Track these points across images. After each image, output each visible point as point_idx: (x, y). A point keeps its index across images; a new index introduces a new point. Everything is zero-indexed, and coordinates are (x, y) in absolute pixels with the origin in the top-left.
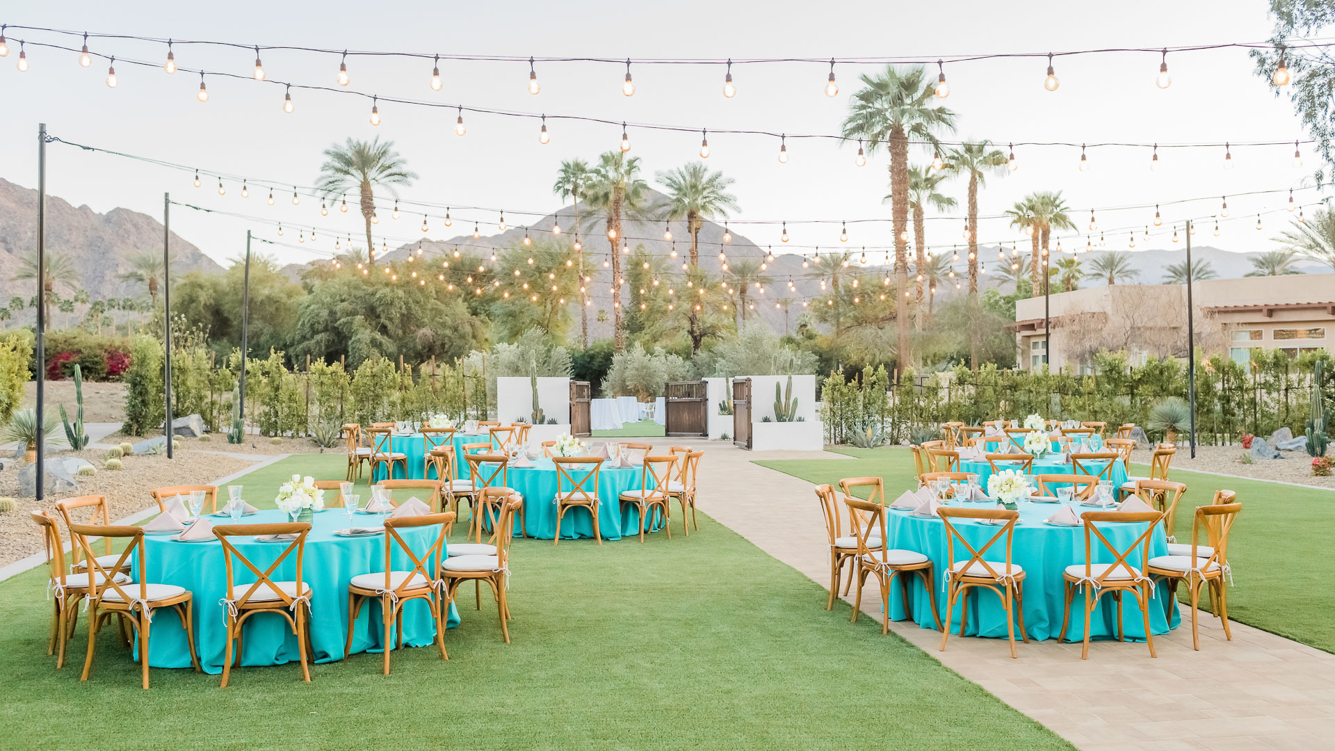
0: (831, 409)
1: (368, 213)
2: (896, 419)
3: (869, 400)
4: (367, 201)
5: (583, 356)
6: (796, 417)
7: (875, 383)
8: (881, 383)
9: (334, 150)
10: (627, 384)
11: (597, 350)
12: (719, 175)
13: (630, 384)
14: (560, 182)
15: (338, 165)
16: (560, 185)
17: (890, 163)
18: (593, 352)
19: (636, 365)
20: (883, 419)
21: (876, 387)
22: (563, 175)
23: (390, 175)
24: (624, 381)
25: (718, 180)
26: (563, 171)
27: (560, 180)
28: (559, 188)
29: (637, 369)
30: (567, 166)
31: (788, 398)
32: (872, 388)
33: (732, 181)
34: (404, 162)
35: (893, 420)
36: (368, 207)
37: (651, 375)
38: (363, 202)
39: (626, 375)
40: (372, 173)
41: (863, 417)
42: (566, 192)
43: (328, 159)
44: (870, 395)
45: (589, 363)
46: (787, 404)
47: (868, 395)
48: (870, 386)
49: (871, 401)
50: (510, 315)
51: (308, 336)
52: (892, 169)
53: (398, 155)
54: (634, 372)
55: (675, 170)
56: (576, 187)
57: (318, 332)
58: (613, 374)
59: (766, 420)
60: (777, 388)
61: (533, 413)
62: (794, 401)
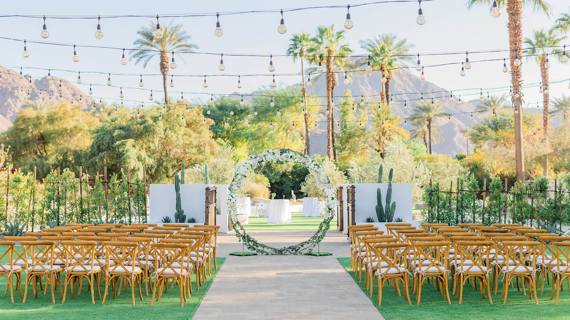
1: (165, 72)
4: (164, 63)
6: (395, 217)
9: (142, 30)
12: (404, 41)
14: (291, 48)
15: (145, 40)
16: (291, 50)
17: (508, 21)
22: (293, 43)
23: (180, 46)
25: (404, 45)
26: (293, 40)
27: (291, 46)
28: (290, 52)
31: (388, 201)
34: (189, 37)
36: (165, 68)
38: (161, 64)
42: (295, 55)
43: (140, 37)
44: (462, 200)
46: (387, 207)
51: (96, 153)
52: (509, 26)
53: (185, 33)
55: (373, 39)
56: (302, 51)
57: (103, 151)
59: (369, 220)
60: (378, 193)
61: (176, 213)
62: (392, 205)
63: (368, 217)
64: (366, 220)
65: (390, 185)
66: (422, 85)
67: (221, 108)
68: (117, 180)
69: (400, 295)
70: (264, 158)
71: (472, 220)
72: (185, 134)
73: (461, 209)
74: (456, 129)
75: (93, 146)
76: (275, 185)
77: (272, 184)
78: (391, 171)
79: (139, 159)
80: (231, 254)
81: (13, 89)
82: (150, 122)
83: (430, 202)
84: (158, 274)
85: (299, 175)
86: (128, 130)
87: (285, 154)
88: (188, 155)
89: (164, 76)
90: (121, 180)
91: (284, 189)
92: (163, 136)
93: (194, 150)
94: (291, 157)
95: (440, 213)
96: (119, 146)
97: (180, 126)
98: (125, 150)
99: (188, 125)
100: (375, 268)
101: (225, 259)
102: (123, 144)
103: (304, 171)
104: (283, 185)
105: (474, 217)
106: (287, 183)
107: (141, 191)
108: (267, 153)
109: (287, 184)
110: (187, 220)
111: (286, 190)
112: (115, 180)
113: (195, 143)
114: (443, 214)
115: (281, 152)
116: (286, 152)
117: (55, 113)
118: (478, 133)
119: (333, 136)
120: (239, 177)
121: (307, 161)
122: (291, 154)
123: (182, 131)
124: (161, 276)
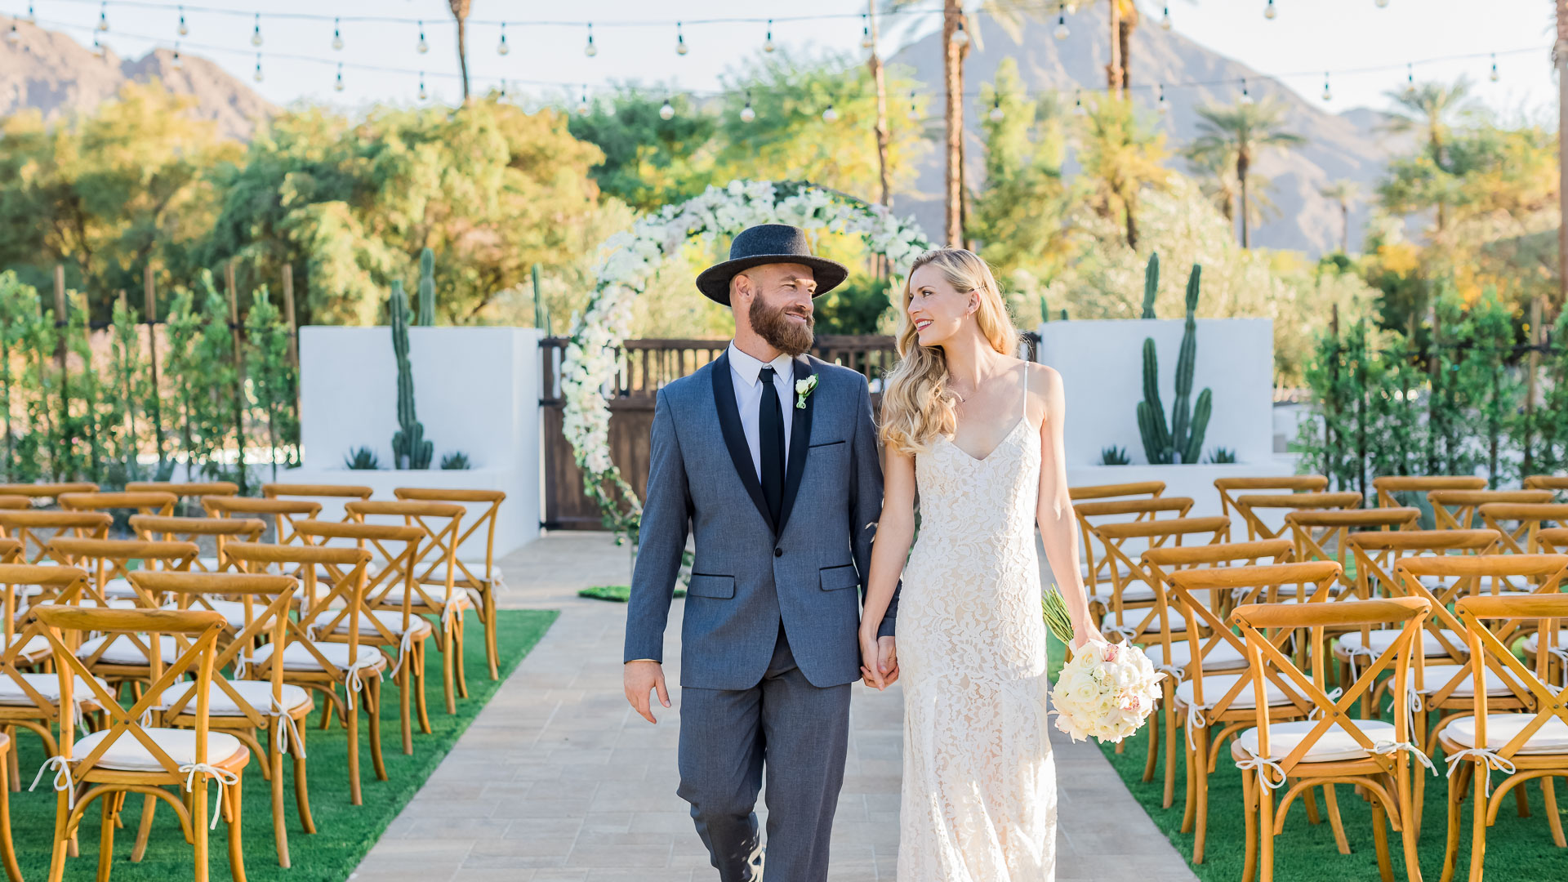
0: (1329, 424)
2: (1534, 453)
3: (1450, 396)
6: (1208, 448)
7: (1468, 343)
8: (1490, 342)
20: (1493, 452)
21: (1473, 354)
31: (1183, 385)
32: (1460, 358)
35: (1528, 457)
41: (1430, 451)
44: (1454, 381)
46: (1181, 410)
47: (1446, 379)
48: (1453, 353)
49: (1457, 398)
59: (1112, 458)
60: (1145, 356)
61: (397, 436)
62: (1200, 400)
63: (1108, 446)
64: (1099, 457)
65: (1191, 327)
66: (1210, 65)
67: (631, 117)
68: (191, 314)
69: (1345, 849)
70: (709, 218)
71: (1487, 455)
72: (507, 188)
73: (1448, 414)
74: (1305, 189)
75: (220, 225)
78: (1196, 272)
79: (362, 261)
80: (584, 595)
81: (64, 84)
82: (396, 147)
83: (1333, 390)
84: (73, 766)
86: (329, 174)
87: (791, 201)
88: (514, 251)
89: (460, 22)
90: (205, 315)
92: (435, 191)
93: (535, 237)
94: (817, 213)
95: (1369, 430)
96: (299, 223)
97: (491, 161)
98: (319, 236)
99: (516, 161)
100: (1216, 715)
101: (552, 616)
102: (309, 219)
105: (1494, 446)
107: (278, 354)
108: (720, 199)
110: (436, 459)
112: (185, 316)
113: (535, 215)
114: (1379, 432)
115: (776, 195)
116: (796, 194)
117: (107, 126)
118: (1402, 185)
119: (962, 199)
120: (613, 291)
121: (878, 227)
122: (817, 199)
123: (498, 175)
124: (88, 779)
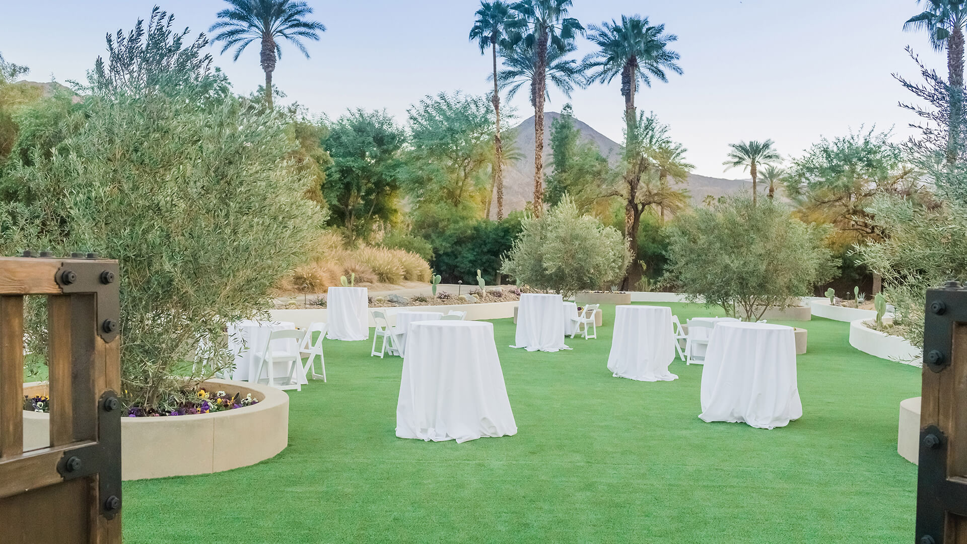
1: (268, 67)
4: (268, 52)
5: (497, 229)
10: (545, 265)
11: (512, 223)
12: (661, 28)
13: (550, 267)
14: (476, 28)
16: (476, 31)
18: (507, 225)
19: (562, 232)
23: (295, 26)
24: (540, 260)
25: (659, 34)
26: (480, 13)
27: (478, 24)
28: (475, 36)
29: (563, 241)
30: (487, 6)
33: (673, 38)
34: (310, 11)
36: (268, 58)
37: (588, 252)
38: (263, 54)
39: (544, 249)
40: (276, 24)
42: (484, 41)
43: (229, 5)
45: (503, 237)
50: (417, 182)
54: (558, 245)
56: (496, 33)
58: (521, 249)
76: (444, 257)
77: (438, 256)
85: (485, 241)
89: (268, 74)
91: (458, 264)
103: (494, 236)
104: (456, 258)
106: (465, 255)
109: (463, 257)
111: (462, 265)
